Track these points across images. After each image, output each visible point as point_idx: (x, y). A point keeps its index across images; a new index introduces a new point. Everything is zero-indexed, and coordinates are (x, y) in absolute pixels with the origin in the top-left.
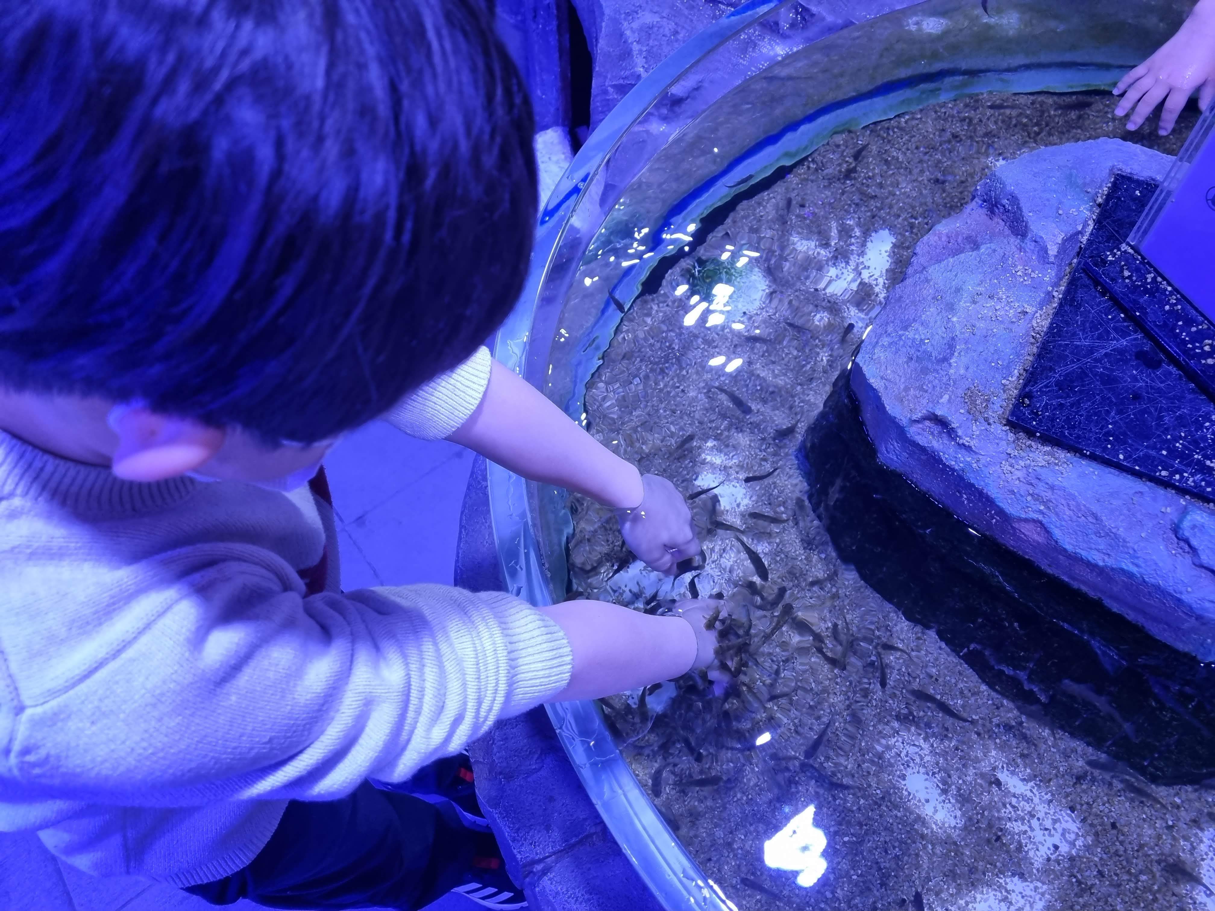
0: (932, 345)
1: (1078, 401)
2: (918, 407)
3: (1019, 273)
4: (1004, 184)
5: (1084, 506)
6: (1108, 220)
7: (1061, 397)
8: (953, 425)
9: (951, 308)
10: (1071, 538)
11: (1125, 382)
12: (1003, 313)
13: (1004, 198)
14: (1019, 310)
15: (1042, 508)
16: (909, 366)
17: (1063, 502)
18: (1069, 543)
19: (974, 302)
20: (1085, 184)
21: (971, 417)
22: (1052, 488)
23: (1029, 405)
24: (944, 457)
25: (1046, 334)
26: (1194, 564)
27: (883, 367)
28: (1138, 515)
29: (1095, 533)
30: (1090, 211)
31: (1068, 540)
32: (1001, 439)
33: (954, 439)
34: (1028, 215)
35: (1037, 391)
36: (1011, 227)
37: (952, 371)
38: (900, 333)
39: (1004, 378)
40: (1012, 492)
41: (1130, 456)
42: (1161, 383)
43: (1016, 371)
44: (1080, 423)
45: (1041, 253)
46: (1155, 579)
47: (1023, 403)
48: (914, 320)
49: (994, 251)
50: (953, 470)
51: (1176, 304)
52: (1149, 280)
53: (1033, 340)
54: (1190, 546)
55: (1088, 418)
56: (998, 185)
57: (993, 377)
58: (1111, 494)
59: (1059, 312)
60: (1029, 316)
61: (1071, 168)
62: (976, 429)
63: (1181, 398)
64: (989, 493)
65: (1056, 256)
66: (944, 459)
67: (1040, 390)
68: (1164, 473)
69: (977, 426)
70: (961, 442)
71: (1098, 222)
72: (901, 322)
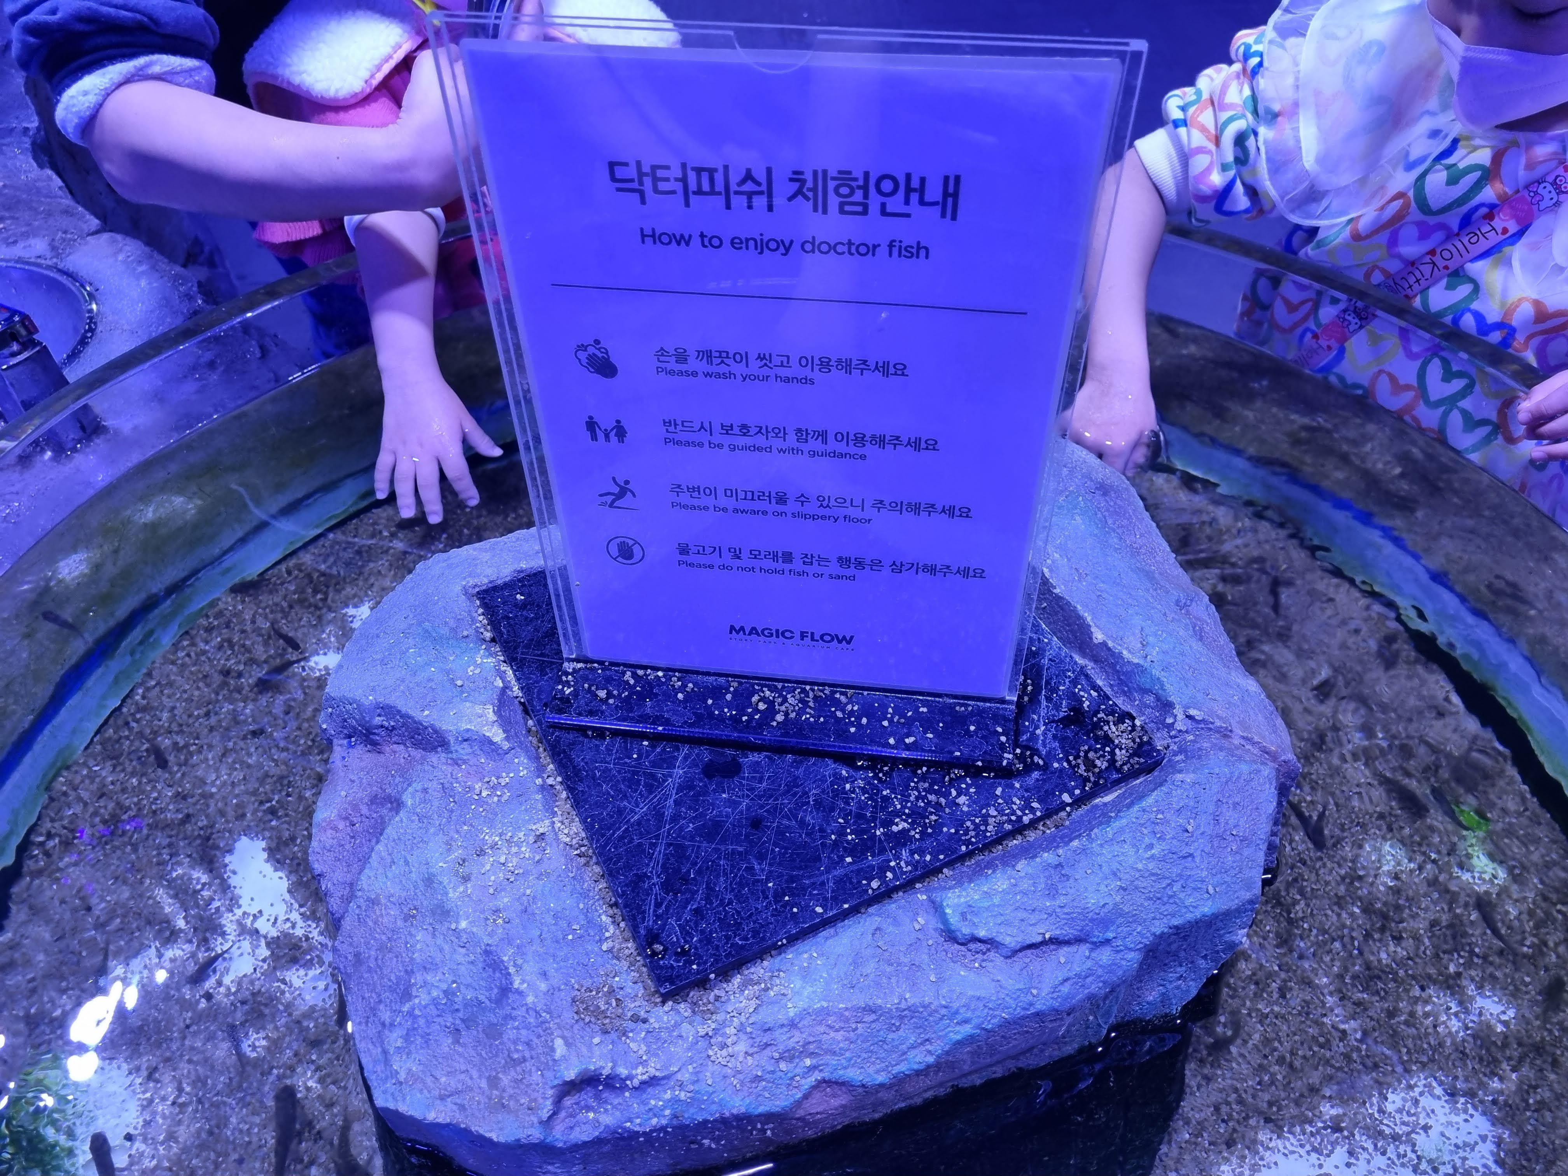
0: (468, 986)
1: (708, 887)
2: (535, 1095)
3: (484, 794)
4: (355, 701)
5: (847, 1009)
6: (520, 650)
7: (687, 902)
8: (606, 1072)
9: (443, 913)
10: (873, 1063)
11: (728, 816)
12: (515, 860)
13: (372, 718)
14: (531, 839)
15: (808, 1062)
16: (464, 1045)
17: (822, 1029)
18: (878, 1072)
19: (466, 879)
20: (454, 630)
21: (614, 1035)
22: (793, 1024)
23: (665, 950)
24: (636, 1125)
25: (590, 839)
26: (1007, 957)
27: (429, 1080)
28: (905, 960)
29: (889, 1030)
30: (491, 655)
31: (871, 1070)
32: (677, 1025)
33: (624, 1088)
34: (425, 716)
35: (655, 922)
36: (417, 745)
37: (530, 999)
38: (406, 1008)
39: (601, 941)
40: (757, 1079)
41: (825, 899)
42: (760, 782)
43: (604, 918)
44: (738, 913)
45: (486, 748)
46: (995, 1017)
47: (654, 953)
48: (410, 973)
49: (425, 790)
50: (663, 1129)
51: (684, 686)
52: (632, 682)
53: (583, 860)
54: (981, 941)
55: (739, 897)
56: (348, 707)
57: (587, 954)
58: (856, 964)
59: (578, 801)
60: (550, 837)
61: (420, 624)
62: (636, 1045)
63: (794, 782)
64: (735, 1111)
65: (507, 738)
66: (637, 1129)
67: (658, 917)
68: (875, 884)
69: (633, 1040)
70: (636, 1082)
71: (511, 660)
72: (392, 990)
